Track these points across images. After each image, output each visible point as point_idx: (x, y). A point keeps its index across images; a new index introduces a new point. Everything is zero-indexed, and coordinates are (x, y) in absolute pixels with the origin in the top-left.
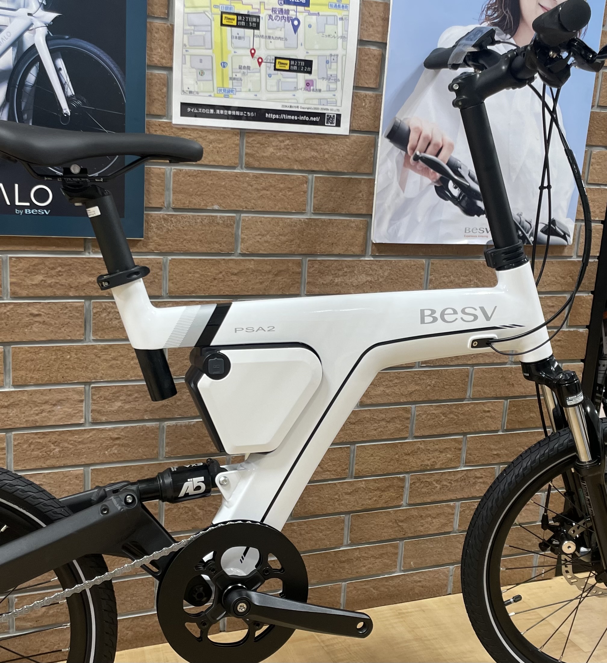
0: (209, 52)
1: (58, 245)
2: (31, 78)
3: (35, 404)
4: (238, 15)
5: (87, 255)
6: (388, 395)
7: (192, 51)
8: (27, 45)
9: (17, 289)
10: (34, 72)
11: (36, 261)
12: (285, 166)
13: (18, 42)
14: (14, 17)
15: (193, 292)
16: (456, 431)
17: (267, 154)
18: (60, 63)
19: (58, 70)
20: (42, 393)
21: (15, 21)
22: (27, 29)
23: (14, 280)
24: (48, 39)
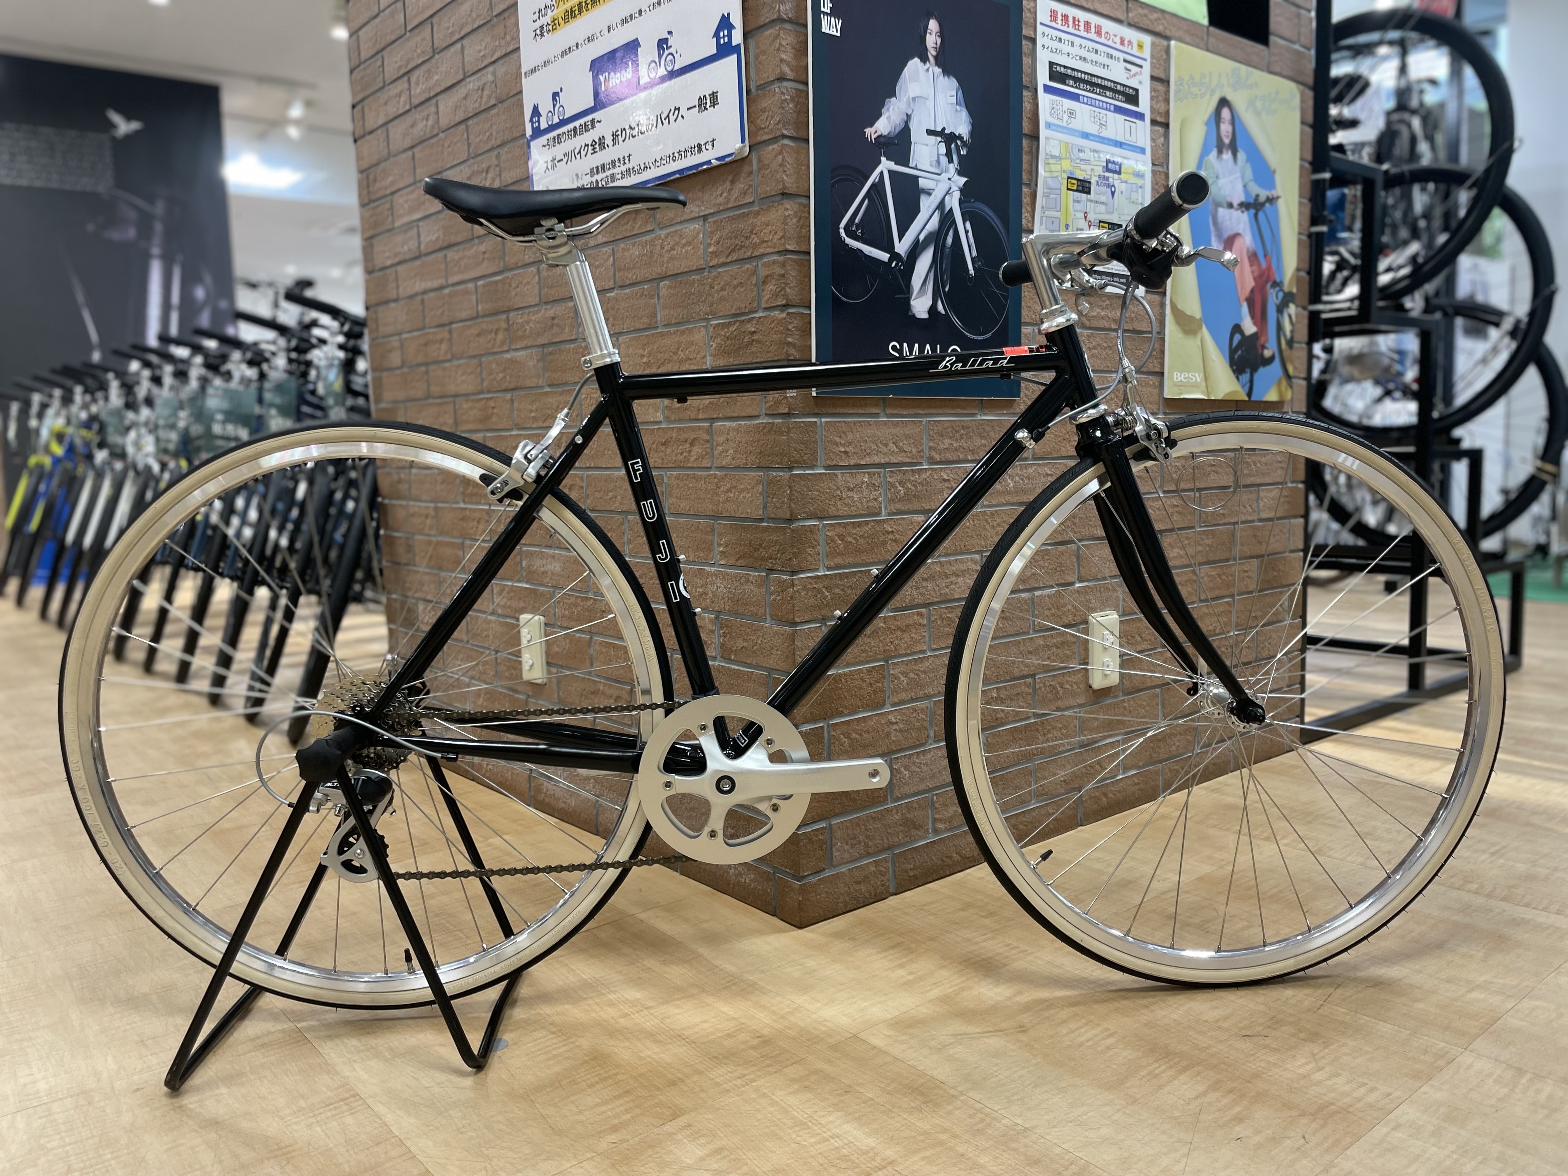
0: (1057, 214)
1: (962, 408)
2: (950, 240)
3: (947, 576)
4: (1078, 180)
5: (979, 418)
6: (1181, 557)
7: (1047, 213)
8: (947, 209)
9: (933, 454)
10: (951, 233)
11: (947, 425)
12: (1107, 325)
13: (941, 205)
14: (938, 181)
15: (1050, 453)
16: (1227, 593)
17: (1095, 314)
18: (968, 224)
19: (967, 232)
20: (950, 562)
21: (940, 185)
22: (947, 193)
23: (931, 444)
24: (961, 202)
